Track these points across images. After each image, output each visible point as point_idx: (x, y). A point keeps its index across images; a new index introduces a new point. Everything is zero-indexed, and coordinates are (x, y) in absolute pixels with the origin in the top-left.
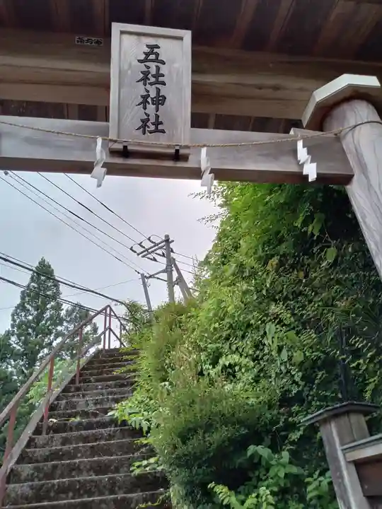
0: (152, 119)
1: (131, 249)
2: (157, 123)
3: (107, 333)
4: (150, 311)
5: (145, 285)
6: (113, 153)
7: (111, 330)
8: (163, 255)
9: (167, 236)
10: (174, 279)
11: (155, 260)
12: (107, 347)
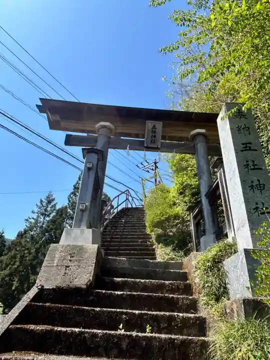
0: (153, 140)
1: (137, 165)
3: (127, 201)
8: (153, 170)
9: (155, 160)
11: (148, 171)
12: (127, 207)
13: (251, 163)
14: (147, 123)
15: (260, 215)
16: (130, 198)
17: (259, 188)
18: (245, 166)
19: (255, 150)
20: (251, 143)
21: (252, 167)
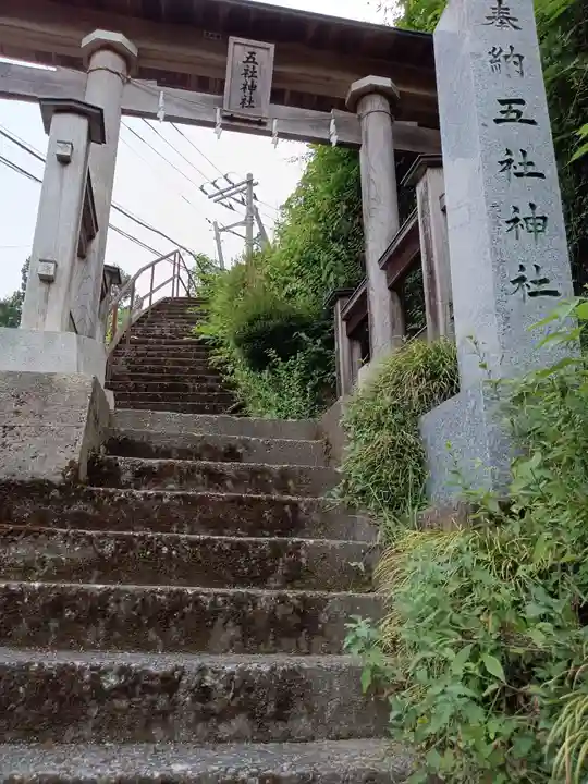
0: (248, 99)
1: (201, 189)
2: (250, 101)
3: (176, 279)
4: (222, 269)
5: (217, 238)
6: (225, 118)
7: (179, 278)
8: (243, 202)
9: (250, 175)
10: (255, 236)
11: (231, 207)
12: (175, 296)
13: (517, 158)
14: (231, 45)
15: (527, 297)
16: (183, 274)
17: (531, 228)
18: (502, 163)
19: (532, 122)
20: (521, 102)
21: (520, 169)
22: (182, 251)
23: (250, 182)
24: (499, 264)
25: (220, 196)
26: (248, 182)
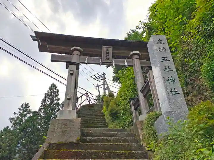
0: (107, 58)
1: (91, 77)
6: (103, 62)
8: (102, 80)
10: (106, 87)
11: (99, 81)
12: (86, 104)
13: (167, 68)
14: (103, 48)
15: (173, 95)
16: (88, 99)
17: (172, 81)
18: (164, 69)
19: (170, 61)
20: (167, 57)
21: (168, 70)
22: (88, 93)
23: (104, 74)
24: (166, 88)
25: (96, 78)
26: (103, 75)
